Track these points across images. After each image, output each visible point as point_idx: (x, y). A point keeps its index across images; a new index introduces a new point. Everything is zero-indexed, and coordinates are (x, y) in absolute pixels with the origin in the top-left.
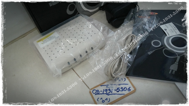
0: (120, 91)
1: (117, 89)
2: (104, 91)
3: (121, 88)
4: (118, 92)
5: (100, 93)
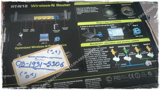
0: (51, 66)
1: (47, 63)
2: (31, 64)
3: (52, 63)
4: (48, 66)
5: (25, 66)
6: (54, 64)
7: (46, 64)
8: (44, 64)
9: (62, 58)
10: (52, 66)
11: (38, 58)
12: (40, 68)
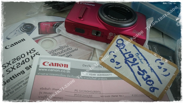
0: (141, 76)
1: (142, 70)
2: (128, 54)
3: (147, 76)
4: (139, 74)
5: (122, 50)
6: (147, 78)
7: (140, 69)
8: (138, 67)
9: (161, 83)
10: (143, 77)
11: (140, 55)
12: (131, 65)
